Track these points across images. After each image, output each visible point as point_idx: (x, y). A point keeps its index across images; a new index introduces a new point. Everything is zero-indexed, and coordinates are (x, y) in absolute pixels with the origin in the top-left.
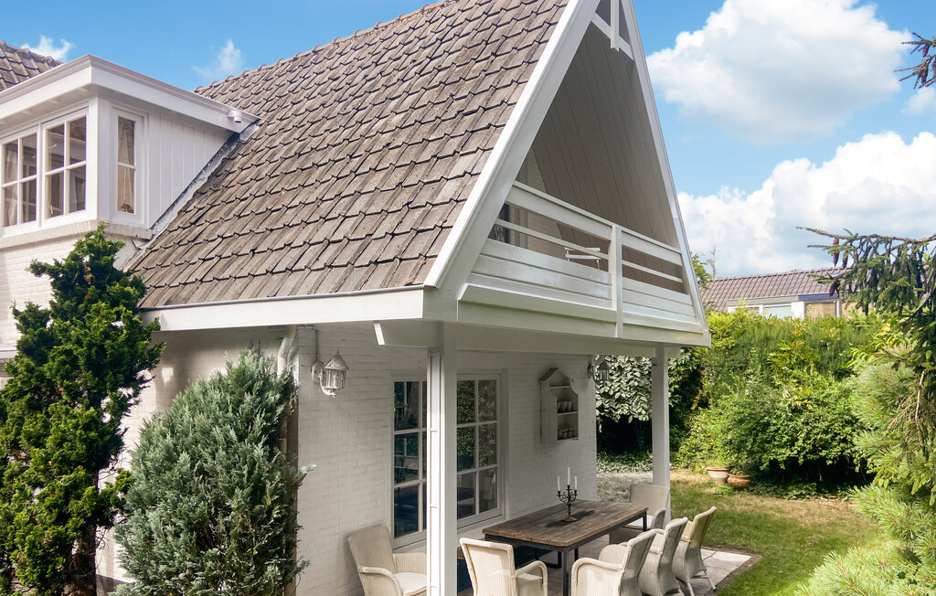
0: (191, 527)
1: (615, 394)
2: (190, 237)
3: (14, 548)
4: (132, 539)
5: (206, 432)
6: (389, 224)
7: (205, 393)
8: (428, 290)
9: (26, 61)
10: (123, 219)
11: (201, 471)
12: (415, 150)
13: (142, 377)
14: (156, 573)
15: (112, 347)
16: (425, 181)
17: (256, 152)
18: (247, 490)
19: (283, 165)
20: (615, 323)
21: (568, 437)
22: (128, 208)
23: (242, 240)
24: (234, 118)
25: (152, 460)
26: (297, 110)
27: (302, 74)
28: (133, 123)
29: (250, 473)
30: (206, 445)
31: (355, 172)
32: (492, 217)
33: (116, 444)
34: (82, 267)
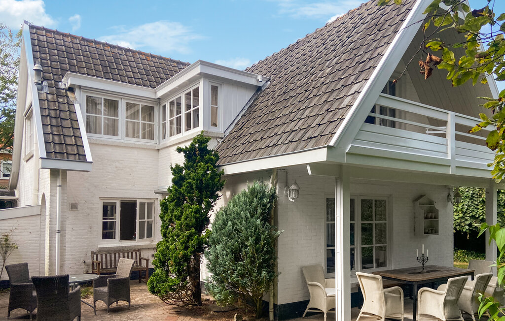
0: (232, 252)
1: (479, 216)
2: (238, 135)
3: (169, 259)
4: (211, 257)
5: (238, 214)
6: (318, 120)
7: (239, 198)
8: (329, 147)
9: (179, 65)
10: (213, 129)
11: (236, 230)
12: (334, 84)
13: (218, 194)
14: (219, 271)
15: (205, 180)
16: (337, 98)
17: (267, 94)
18: (254, 238)
19: (278, 99)
20: (450, 166)
21: (432, 233)
22: (215, 125)
23: (258, 134)
24: (259, 79)
25: (218, 224)
26: (286, 72)
27: (291, 55)
28: (217, 87)
29: (255, 231)
30: (238, 219)
31: (307, 98)
32: (367, 113)
33: (207, 220)
34: (195, 149)
